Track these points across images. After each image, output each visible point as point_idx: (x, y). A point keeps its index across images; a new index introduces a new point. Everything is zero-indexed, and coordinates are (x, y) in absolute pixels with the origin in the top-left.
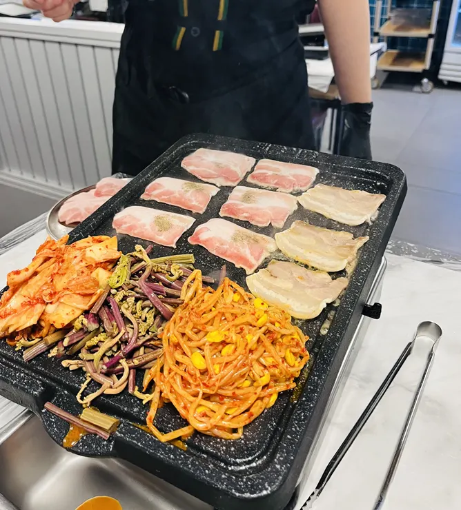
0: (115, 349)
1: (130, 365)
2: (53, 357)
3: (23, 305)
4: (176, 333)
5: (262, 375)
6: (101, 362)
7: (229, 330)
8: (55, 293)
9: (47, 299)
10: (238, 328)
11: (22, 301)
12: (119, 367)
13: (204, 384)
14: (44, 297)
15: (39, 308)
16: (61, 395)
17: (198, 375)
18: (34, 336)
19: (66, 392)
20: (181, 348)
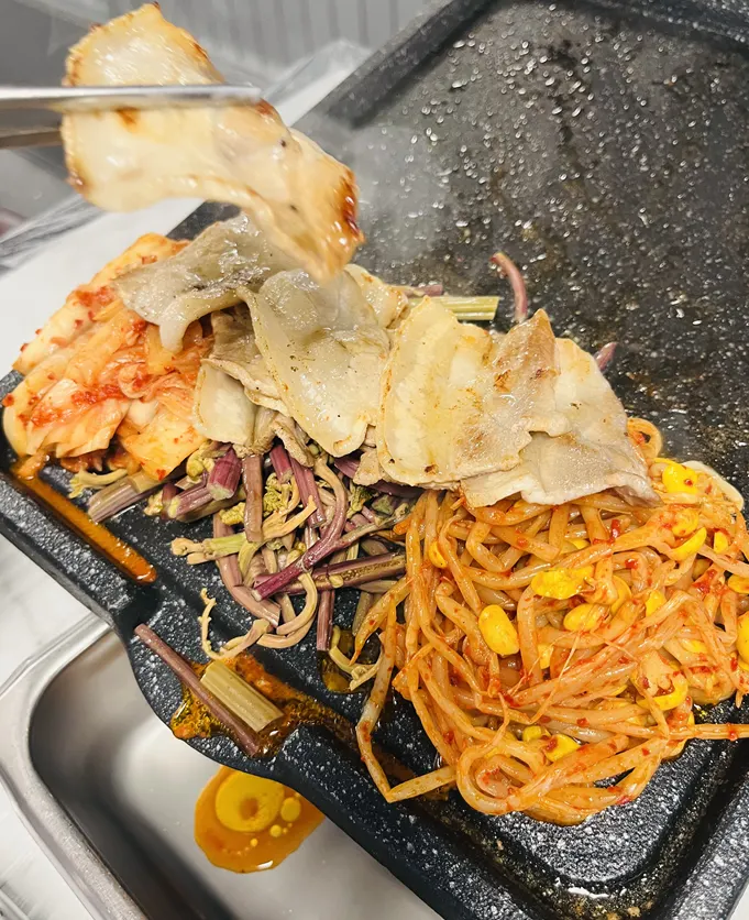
0: (288, 542)
1: (322, 585)
2: (155, 516)
3: (76, 399)
4: (443, 540)
5: (665, 686)
6: (256, 561)
7: (595, 564)
8: (147, 378)
9: (127, 389)
10: (622, 558)
11: (72, 391)
12: (296, 586)
13: (509, 699)
14: (122, 386)
15: (111, 412)
16: (171, 609)
17: (495, 668)
18: (113, 462)
19: (183, 603)
20: (452, 578)
